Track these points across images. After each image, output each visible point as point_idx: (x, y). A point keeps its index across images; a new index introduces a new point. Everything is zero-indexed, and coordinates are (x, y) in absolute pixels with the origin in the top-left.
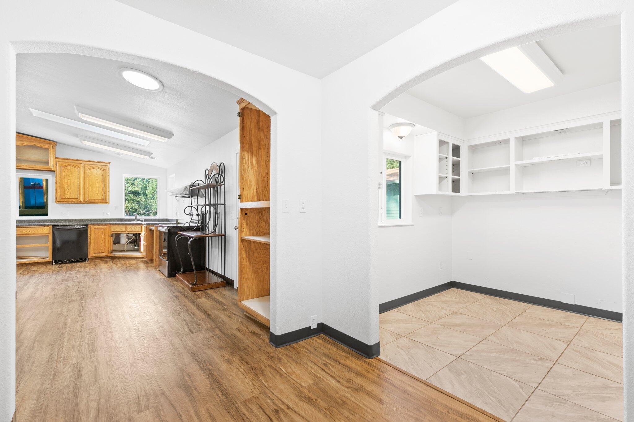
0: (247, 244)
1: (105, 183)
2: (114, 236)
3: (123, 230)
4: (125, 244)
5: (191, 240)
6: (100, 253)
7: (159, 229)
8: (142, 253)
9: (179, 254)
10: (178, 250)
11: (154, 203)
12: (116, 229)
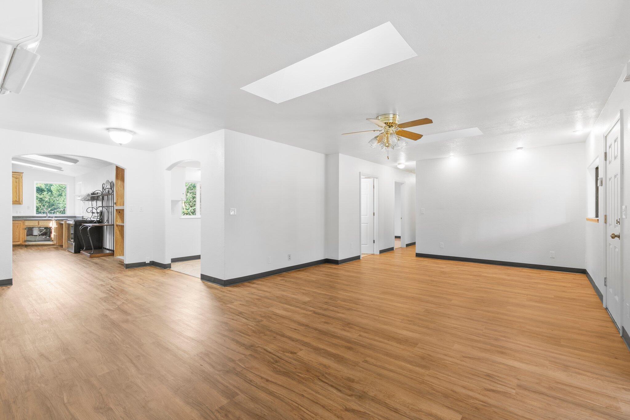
0: (120, 228)
1: (19, 188)
2: (27, 229)
3: (36, 225)
4: (37, 236)
5: (89, 228)
6: (15, 242)
7: (68, 222)
8: (53, 241)
9: (82, 238)
10: (82, 236)
11: (62, 201)
12: (29, 224)
